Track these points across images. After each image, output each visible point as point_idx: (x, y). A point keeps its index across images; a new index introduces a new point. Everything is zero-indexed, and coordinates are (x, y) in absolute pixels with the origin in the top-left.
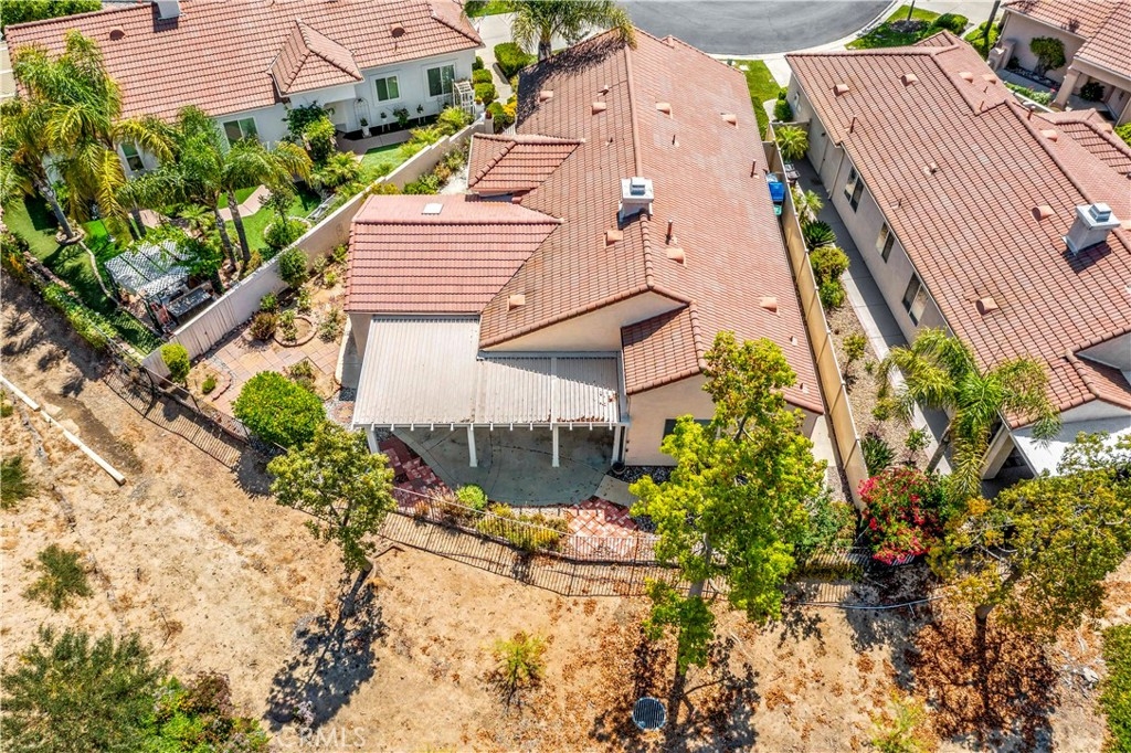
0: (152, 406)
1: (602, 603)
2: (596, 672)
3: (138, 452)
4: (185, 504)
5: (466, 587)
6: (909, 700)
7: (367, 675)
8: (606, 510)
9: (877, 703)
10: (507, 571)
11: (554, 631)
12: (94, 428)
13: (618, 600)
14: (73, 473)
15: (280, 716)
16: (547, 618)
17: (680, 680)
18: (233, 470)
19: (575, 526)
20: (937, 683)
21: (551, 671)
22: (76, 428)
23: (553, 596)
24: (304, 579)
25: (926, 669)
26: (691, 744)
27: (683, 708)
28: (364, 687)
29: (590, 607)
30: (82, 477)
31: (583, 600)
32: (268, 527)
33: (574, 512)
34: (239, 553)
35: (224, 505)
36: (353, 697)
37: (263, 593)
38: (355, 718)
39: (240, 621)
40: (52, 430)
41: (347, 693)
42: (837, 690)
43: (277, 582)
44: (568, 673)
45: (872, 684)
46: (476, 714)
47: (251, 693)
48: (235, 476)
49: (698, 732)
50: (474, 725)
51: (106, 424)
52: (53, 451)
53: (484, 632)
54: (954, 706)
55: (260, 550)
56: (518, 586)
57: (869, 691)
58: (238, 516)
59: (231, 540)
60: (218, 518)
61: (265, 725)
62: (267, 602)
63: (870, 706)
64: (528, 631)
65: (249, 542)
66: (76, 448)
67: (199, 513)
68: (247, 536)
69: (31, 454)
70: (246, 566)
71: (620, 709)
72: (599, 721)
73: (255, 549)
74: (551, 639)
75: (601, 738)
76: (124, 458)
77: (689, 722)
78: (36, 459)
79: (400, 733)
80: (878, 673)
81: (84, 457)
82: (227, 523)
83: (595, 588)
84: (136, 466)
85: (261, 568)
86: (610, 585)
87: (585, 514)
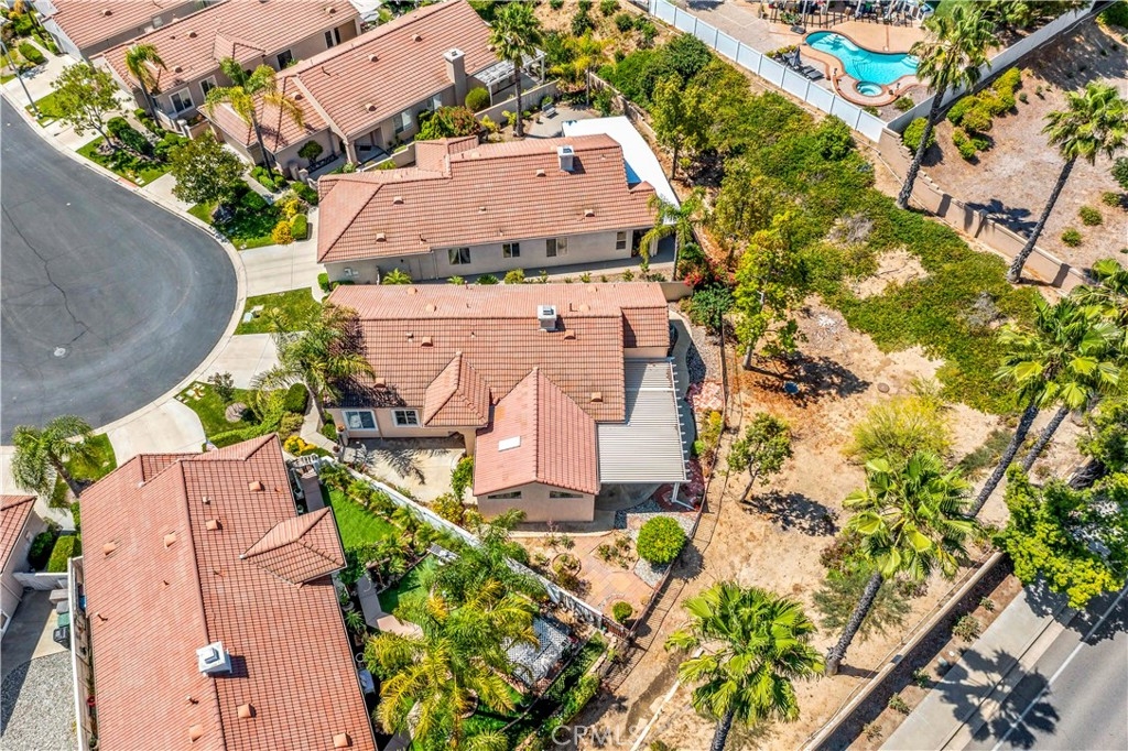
0: (638, 647)
1: (743, 399)
2: (776, 406)
7: (800, 497)
8: (693, 394)
10: (734, 437)
12: (657, 687)
13: (742, 393)
15: (832, 529)
17: (775, 375)
18: (687, 582)
19: (704, 407)
22: (658, 699)
23: (743, 419)
24: (751, 533)
26: (802, 374)
27: (787, 376)
28: (806, 496)
29: (747, 405)
31: (744, 407)
32: (722, 557)
33: (696, 407)
34: (740, 570)
36: (813, 500)
37: (764, 552)
38: (823, 498)
39: (783, 560)
40: (666, 711)
41: (811, 503)
43: (755, 547)
46: (808, 450)
47: (823, 542)
48: (690, 580)
49: (797, 371)
50: (813, 451)
51: (652, 679)
55: (737, 560)
56: (741, 433)
61: (837, 534)
62: (769, 549)
66: (679, 689)
68: (729, 568)
70: (749, 565)
71: (792, 397)
72: (799, 405)
75: (806, 405)
77: (793, 374)
79: (825, 479)
83: (738, 402)
85: (747, 558)
86: (735, 395)
87: (696, 403)
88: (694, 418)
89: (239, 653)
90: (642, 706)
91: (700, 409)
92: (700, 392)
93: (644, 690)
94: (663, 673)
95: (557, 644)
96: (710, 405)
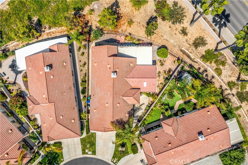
0: (182, 60)
1: (121, 31)
2: (122, 23)
3: (182, 53)
4: (173, 45)
5: (137, 32)
6: (87, 19)
7: (147, 22)
8: (120, 42)
9: (91, 19)
10: (132, 34)
11: (126, 28)
12: (189, 57)
13: (119, 31)
14: (189, 48)
15: (156, 17)
16: (127, 29)
18: (168, 49)
19: (124, 40)
20: (84, 21)
21: (127, 23)
22: (191, 57)
23: (126, 32)
25: (85, 22)
28: (147, 21)
29: (122, 30)
30: (187, 48)
31: (123, 31)
32: (162, 41)
33: (124, 42)
34: (165, 38)
35: (168, 44)
36: (148, 20)
37: (161, 32)
38: (148, 18)
39: (163, 29)
40: (194, 55)
41: (149, 20)
42: (95, 21)
43: (159, 34)
44: (125, 23)
45: (91, 21)
46: (135, 18)
47: (159, 20)
50: (135, 17)
51: (187, 58)
52: (193, 52)
53: (134, 28)
54: (83, 18)
55: (162, 38)
56: (130, 33)
57: (92, 20)
58: (166, 43)
59: (166, 40)
60: (168, 42)
61: (157, 16)
62: (160, 31)
63: (92, 19)
64: (129, 28)
65: (164, 39)
66: (190, 53)
67: (171, 44)
68: (164, 40)
69: (195, 50)
70: (164, 36)
71: (119, 19)
72: (121, 18)
73: (163, 38)
74: (127, 27)
75: (121, 16)
76: (183, 52)
78: (194, 50)
79: (143, 16)
80: (90, 22)
81: (188, 51)
82: (167, 42)
83: (121, 32)
84: (181, 51)
85: (162, 36)
86: (120, 33)
87: (122, 42)
88: (127, 43)
89: (197, 133)
90: (192, 60)
91: (124, 41)
92: (119, 41)
93: (189, 59)
94: (186, 55)
95: (187, 75)
96: (123, 39)
